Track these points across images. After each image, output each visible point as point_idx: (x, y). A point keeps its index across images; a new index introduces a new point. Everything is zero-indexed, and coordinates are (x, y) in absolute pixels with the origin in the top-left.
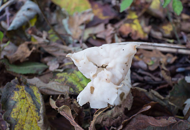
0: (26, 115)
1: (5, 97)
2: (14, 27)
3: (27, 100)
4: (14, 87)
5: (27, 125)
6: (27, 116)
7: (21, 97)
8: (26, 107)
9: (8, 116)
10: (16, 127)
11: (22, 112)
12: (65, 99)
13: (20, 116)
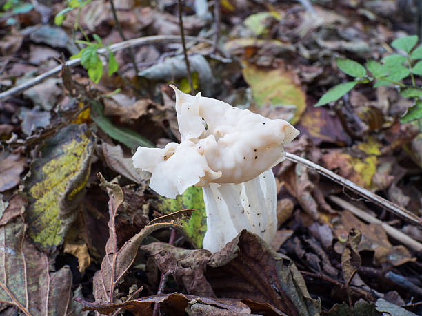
0: (61, 179)
1: (58, 139)
2: (148, 74)
3: (78, 160)
4: (78, 135)
5: (51, 193)
6: (61, 181)
7: (74, 152)
8: (70, 169)
9: (40, 164)
10: (36, 185)
11: (59, 171)
12: (136, 193)
13: (52, 176)
